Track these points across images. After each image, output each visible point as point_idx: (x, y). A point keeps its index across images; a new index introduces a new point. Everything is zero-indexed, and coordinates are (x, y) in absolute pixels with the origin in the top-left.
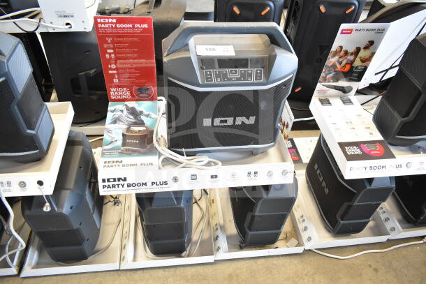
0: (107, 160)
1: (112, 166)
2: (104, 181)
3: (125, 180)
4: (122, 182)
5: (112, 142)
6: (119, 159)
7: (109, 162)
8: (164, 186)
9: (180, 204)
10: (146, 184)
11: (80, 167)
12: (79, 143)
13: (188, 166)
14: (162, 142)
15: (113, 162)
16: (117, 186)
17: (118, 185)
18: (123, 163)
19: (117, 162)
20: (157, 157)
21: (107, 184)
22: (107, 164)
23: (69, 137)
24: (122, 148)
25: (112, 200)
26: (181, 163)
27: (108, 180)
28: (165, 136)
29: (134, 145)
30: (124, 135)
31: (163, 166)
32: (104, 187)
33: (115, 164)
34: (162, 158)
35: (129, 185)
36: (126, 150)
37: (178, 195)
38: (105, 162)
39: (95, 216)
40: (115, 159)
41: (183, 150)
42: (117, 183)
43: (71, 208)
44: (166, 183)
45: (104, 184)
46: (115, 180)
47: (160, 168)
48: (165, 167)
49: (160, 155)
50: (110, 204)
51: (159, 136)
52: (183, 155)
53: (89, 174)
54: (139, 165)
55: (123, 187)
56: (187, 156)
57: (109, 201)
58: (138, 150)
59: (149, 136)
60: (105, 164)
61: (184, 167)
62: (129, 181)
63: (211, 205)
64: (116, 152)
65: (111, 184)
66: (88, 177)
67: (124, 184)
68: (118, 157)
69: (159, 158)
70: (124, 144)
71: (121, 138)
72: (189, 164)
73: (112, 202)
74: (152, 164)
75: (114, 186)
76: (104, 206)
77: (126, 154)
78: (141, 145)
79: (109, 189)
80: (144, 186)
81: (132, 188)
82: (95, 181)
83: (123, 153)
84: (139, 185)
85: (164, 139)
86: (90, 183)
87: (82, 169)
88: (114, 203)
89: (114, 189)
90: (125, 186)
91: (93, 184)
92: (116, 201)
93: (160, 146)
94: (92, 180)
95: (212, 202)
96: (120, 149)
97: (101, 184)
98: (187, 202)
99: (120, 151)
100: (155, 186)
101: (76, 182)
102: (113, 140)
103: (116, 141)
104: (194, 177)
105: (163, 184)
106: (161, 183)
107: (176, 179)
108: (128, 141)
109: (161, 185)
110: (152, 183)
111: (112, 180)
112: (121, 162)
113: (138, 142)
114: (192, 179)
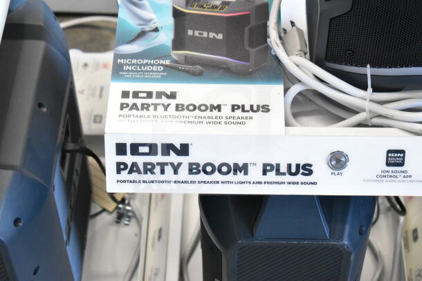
0: (132, 87)
1: (145, 107)
2: (121, 149)
3: (184, 150)
4: (173, 158)
5: (142, 34)
6: (168, 87)
7: (136, 95)
8: (300, 178)
9: (341, 237)
10: (245, 167)
11: (40, 105)
12: (38, 33)
13: (376, 121)
14: (295, 42)
15: (149, 95)
16: (157, 170)
17: (163, 165)
18: (179, 100)
19: (159, 95)
20: (280, 88)
21: (129, 159)
22: (130, 101)
23: (10, 11)
24: (175, 54)
25: (111, 206)
26: (352, 111)
27: (135, 149)
28: (302, 23)
29: (210, 46)
30: (177, 14)
31: (295, 115)
32: (120, 167)
33: (154, 100)
34: (295, 89)
35: (194, 169)
36: (188, 60)
37: (334, 206)
38: (125, 94)
39: (71, 250)
40: (155, 87)
41: (369, 71)
42: (159, 158)
43: (16, 222)
44: (307, 169)
45: (122, 159)
46: (153, 149)
47: (287, 124)
48: (304, 119)
49: (288, 79)
50: (105, 219)
51: (285, 23)
52: (365, 88)
53: (61, 130)
54: (226, 111)
55: (176, 172)
56: (376, 90)
57: (104, 210)
58: (224, 62)
59: (253, 23)
60: (125, 101)
61: (360, 125)
62: (196, 156)
63: (407, 246)
64: (157, 66)
65: (140, 160)
66: (60, 136)
67: (180, 164)
68: (163, 79)
69: (286, 90)
70: (179, 42)
71: (170, 21)
72: (380, 116)
73: (110, 213)
74: (266, 109)
75: (149, 168)
76: (91, 222)
77: (184, 71)
78: (231, 47)
79: (134, 176)
80: (240, 176)
81: (202, 176)
82: (77, 147)
83: (177, 69)
84: (224, 169)
85: (300, 32)
86: (64, 152)
87: (45, 110)
88: (115, 215)
89: (149, 177)
90: (183, 171)
91: (68, 155)
92: (123, 210)
93: (288, 53)
94: (70, 146)
95: (411, 237)
96: (167, 56)
97: (110, 158)
98: (361, 234)
99: (167, 62)
100: (271, 176)
101: (29, 146)
102: (147, 28)
103: (156, 30)
104: (396, 159)
105: (296, 173)
106: (293, 170)
107: (338, 161)
108: (190, 32)
109: (291, 174)
110: (265, 165)
111: (146, 149)
112: (173, 96)
113: (220, 36)
114: (388, 164)
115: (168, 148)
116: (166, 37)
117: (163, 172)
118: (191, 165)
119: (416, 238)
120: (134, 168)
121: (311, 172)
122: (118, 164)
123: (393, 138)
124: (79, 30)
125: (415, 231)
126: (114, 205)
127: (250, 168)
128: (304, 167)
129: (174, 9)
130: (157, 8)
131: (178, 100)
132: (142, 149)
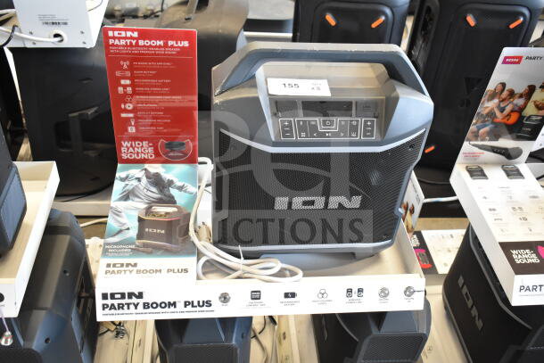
0: (112, 261)
1: (119, 272)
2: (105, 296)
3: (140, 296)
4: (134, 300)
5: (120, 231)
6: (132, 261)
7: (114, 265)
8: (205, 308)
9: (231, 340)
10: (174, 304)
11: (65, 272)
12: (65, 231)
13: (246, 275)
14: (204, 233)
15: (122, 265)
16: (126, 307)
17: (128, 305)
19: (128, 265)
20: (195, 258)
21: (109, 302)
22: (111, 269)
23: (49, 219)
24: (138, 242)
25: (113, 327)
26: (234, 270)
27: (113, 296)
28: (209, 223)
29: (158, 237)
30: (140, 220)
31: (204, 274)
32: (104, 307)
33: (124, 268)
34: (203, 260)
35: (146, 306)
36: (145, 245)
37: (227, 323)
38: (109, 265)
39: (84, 356)
40: (125, 261)
41: (240, 249)
42: (127, 301)
43: (47, 341)
44: (208, 303)
45: (105, 302)
46: (123, 296)
47: (198, 278)
48: (210, 275)
49: (200, 255)
50: (109, 334)
51: (199, 223)
52: (239, 257)
53: (78, 284)
54: (164, 272)
55: (136, 308)
56: (246, 258)
57: (109, 330)
58: (164, 246)
59: (182, 223)
60: (109, 269)
61: (239, 278)
62: (147, 299)
63: (280, 342)
64: (127, 249)
65: (116, 302)
66: (77, 289)
67: (138, 304)
68: (130, 256)
69: (198, 260)
70: (140, 236)
71: (136, 224)
72: (248, 273)
73: (112, 331)
74: (186, 271)
75: (121, 306)
76: (99, 339)
77: (143, 252)
78: (169, 237)
79: (113, 311)
80: (172, 308)
81: (151, 310)
82: (88, 295)
83: (138, 250)
84: (163, 305)
85: (208, 228)
86: (79, 298)
87: (68, 274)
88: (115, 333)
89: (121, 311)
90: (140, 307)
91: (83, 300)
92: (119, 330)
93: (200, 240)
94: (84, 294)
95: (282, 337)
96: (133, 243)
97: (99, 302)
98: (242, 337)
99: (133, 247)
100: (189, 308)
101: (57, 296)
102: (123, 228)
103: (128, 229)
104: (256, 296)
105: (203, 306)
106: (201, 304)
107: (225, 298)
108: (147, 230)
109: (199, 306)
110: (185, 302)
111: (119, 296)
112: (135, 265)
113: (163, 232)
114: (252, 299)
115: (131, 295)
116: (133, 233)
117: (128, 308)
118: (144, 304)
119: (284, 338)
120: (113, 307)
121: (210, 305)
122: (103, 305)
123: (254, 285)
124: (99, 226)
125: (284, 334)
126: (114, 327)
127: (177, 305)
128: (207, 302)
129: (139, 217)
130: (129, 216)
131: (138, 267)
132: (117, 296)
